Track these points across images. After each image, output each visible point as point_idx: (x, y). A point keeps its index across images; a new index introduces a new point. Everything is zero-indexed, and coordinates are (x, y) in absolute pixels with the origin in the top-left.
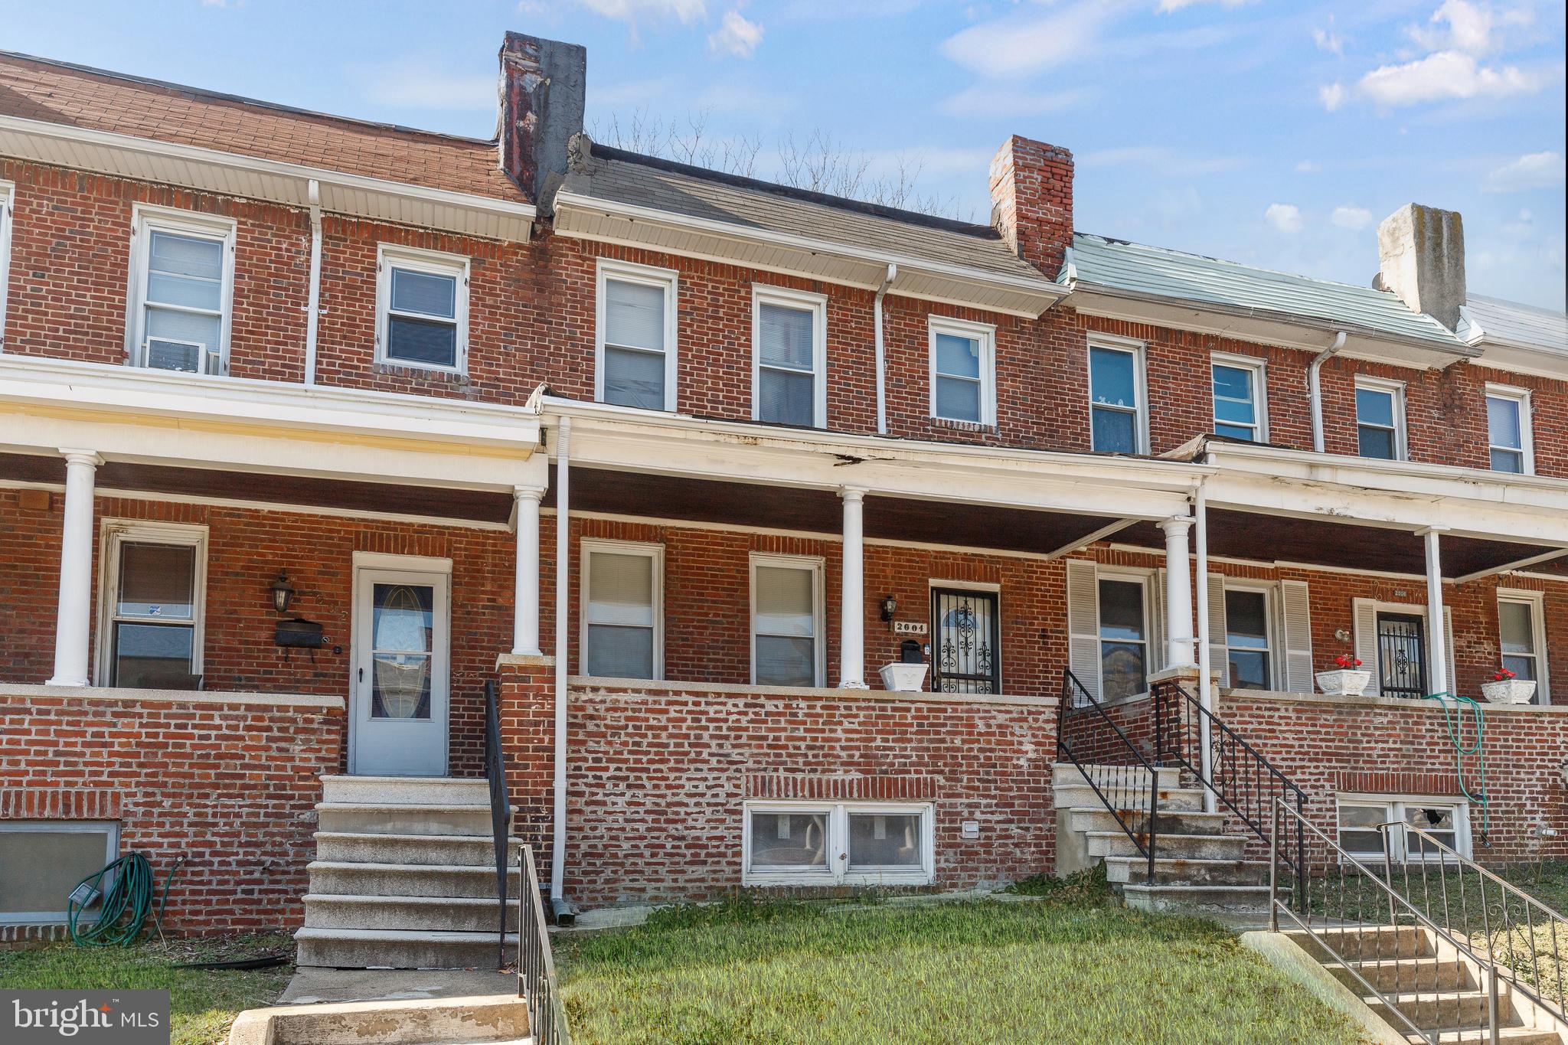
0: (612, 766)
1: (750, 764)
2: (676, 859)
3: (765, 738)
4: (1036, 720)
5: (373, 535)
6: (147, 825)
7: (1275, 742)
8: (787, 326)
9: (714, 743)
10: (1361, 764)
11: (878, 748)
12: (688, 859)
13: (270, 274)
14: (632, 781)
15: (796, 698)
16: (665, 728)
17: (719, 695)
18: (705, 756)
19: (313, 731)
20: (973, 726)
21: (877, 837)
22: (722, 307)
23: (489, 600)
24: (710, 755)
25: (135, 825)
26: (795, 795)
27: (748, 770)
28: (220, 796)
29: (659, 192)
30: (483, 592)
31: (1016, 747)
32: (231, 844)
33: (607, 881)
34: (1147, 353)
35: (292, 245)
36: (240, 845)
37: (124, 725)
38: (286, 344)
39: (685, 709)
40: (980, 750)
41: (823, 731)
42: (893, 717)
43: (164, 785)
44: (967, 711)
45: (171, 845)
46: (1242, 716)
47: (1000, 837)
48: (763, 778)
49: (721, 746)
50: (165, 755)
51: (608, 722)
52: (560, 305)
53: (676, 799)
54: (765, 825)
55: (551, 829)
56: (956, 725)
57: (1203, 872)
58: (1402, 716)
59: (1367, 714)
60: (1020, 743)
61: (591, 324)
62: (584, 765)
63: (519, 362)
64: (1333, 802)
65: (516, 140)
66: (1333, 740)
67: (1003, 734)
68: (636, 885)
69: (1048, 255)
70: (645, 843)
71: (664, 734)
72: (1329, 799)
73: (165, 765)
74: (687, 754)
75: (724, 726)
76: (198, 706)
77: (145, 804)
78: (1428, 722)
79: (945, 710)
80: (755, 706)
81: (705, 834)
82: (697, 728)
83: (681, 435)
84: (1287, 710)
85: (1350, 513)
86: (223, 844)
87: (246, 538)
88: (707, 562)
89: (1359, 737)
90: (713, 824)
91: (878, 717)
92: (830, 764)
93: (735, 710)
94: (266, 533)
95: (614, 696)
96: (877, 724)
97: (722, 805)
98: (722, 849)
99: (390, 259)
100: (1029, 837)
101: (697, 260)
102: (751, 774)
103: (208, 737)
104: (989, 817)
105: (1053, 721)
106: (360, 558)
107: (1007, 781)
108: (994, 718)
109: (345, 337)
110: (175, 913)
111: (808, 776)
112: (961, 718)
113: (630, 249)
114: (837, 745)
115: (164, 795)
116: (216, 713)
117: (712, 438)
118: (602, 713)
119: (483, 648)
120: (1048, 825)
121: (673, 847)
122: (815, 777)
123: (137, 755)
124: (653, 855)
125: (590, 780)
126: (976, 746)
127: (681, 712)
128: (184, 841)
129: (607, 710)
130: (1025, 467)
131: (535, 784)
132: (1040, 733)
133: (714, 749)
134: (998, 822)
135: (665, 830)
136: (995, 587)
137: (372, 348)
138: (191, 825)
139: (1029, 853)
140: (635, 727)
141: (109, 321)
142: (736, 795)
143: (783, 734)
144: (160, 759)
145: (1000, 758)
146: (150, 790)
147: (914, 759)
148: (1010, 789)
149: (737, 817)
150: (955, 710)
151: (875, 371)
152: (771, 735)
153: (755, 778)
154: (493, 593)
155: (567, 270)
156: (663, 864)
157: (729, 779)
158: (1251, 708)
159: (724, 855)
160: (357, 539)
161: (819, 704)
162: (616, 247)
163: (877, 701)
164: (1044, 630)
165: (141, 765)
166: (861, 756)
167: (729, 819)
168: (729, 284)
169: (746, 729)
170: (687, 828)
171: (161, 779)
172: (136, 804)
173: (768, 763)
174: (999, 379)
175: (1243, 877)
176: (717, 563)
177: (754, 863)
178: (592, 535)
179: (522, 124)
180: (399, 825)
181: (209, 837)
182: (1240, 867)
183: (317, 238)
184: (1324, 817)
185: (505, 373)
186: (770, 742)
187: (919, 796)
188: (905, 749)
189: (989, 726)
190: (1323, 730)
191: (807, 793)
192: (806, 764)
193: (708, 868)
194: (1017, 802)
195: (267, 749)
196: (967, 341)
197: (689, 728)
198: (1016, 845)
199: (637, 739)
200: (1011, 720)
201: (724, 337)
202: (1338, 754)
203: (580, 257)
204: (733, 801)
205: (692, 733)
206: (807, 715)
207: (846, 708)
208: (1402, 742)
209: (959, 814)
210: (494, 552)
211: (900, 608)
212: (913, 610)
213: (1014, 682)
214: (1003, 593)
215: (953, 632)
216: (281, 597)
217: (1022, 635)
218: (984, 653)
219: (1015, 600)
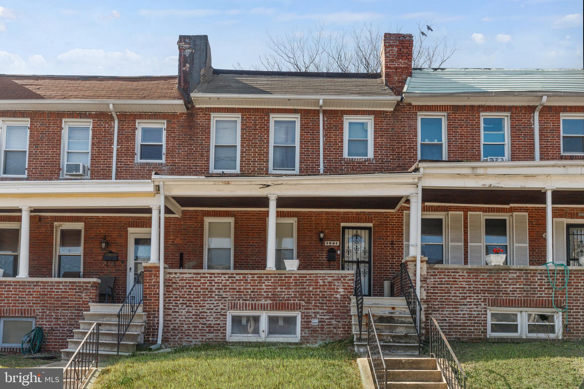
0: (181, 299)
1: (230, 298)
2: (203, 331)
3: (235, 289)
4: (345, 280)
5: (134, 222)
6: (42, 318)
7: (456, 286)
8: (287, 128)
9: (217, 291)
10: (501, 295)
11: (278, 292)
12: (207, 331)
13: (102, 136)
14: (188, 304)
15: (247, 274)
16: (200, 286)
17: (219, 274)
18: (213, 295)
19: (88, 289)
20: (318, 282)
21: (279, 324)
22: (258, 125)
23: (172, 242)
24: (215, 295)
25: (39, 318)
26: (246, 309)
27: (229, 300)
28: (62, 310)
29: (233, 85)
30: (170, 239)
31: (335, 290)
32: (65, 324)
33: (179, 338)
34: (448, 118)
35: (109, 125)
36: (68, 325)
37: (36, 289)
38: (107, 159)
39: (207, 279)
40: (320, 292)
41: (257, 286)
42: (285, 280)
43: (47, 306)
44: (315, 277)
45: (49, 325)
46: (440, 275)
47: (327, 325)
48: (234, 303)
49: (219, 292)
50: (47, 297)
51: (180, 284)
52: (197, 133)
53: (203, 311)
54: (236, 320)
55: (158, 320)
56: (311, 282)
57: (389, 338)
58: (524, 273)
59: (505, 273)
60: (338, 289)
61: (209, 138)
62: (172, 299)
63: (183, 156)
64: (486, 311)
65: (182, 75)
66: (487, 285)
67: (331, 285)
68: (189, 340)
69: (400, 82)
70: (192, 325)
71: (199, 288)
72: (483, 310)
73: (47, 300)
74: (207, 295)
75: (221, 285)
76: (56, 282)
77: (42, 312)
78: (539, 275)
79: (306, 277)
80: (232, 277)
81: (213, 323)
82: (211, 286)
84: (463, 272)
85: (500, 185)
86: (63, 324)
87: (95, 226)
88: (250, 223)
89: (501, 283)
90: (216, 319)
91: (279, 280)
92: (259, 298)
93: (225, 279)
94: (101, 224)
95: (182, 275)
96: (278, 283)
97: (219, 312)
98: (219, 328)
99: (141, 125)
100: (340, 325)
101: (248, 109)
102: (230, 302)
103: (58, 292)
104: (323, 317)
105: (353, 280)
106: (130, 230)
107: (331, 303)
108: (327, 279)
109: (125, 155)
110: (50, 345)
111: (251, 302)
112: (313, 280)
113: (223, 108)
114: (263, 291)
115: (47, 310)
116: (61, 285)
117: (213, 183)
118: (178, 281)
119: (170, 259)
120: (349, 320)
121: (202, 327)
122: (254, 302)
123: (39, 298)
124: (195, 330)
125: (174, 304)
126: (319, 290)
127: (205, 280)
128: (52, 323)
129: (180, 280)
131: (154, 305)
132: (346, 285)
133: (217, 293)
134: (326, 319)
135: (199, 321)
136: (370, 225)
137: (134, 157)
138: (54, 319)
139: (340, 331)
140: (189, 286)
141: (56, 159)
142: (224, 309)
143: (242, 287)
144: (46, 299)
145: (329, 294)
146: (43, 308)
147: (293, 295)
148: (332, 306)
149: (225, 317)
150: (310, 277)
151: (319, 142)
152: (238, 288)
153: (231, 303)
154: (173, 239)
155: (200, 120)
156: (198, 333)
157: (222, 303)
158: (445, 272)
159: (220, 330)
160: (129, 223)
161: (256, 276)
162: (218, 108)
163: (279, 274)
164: (392, 241)
165: (41, 301)
166: (272, 295)
167: (222, 317)
168: (261, 115)
169: (229, 286)
170: (207, 321)
171: (46, 305)
172: (40, 312)
173: (236, 298)
174: (375, 138)
175: (408, 340)
176: (254, 223)
177: (232, 333)
178: (208, 216)
179: (184, 68)
180: (108, 319)
181: (59, 322)
182: (406, 336)
183: (116, 122)
184: (481, 317)
185: (178, 160)
186: (237, 290)
187: (294, 309)
188: (289, 292)
189: (325, 282)
190: (482, 280)
191: (250, 308)
192: (250, 298)
193: (213, 335)
194: (335, 311)
195: (75, 295)
196: (363, 124)
197: (208, 286)
198: (334, 328)
199: (190, 290)
200: (334, 280)
201: (258, 136)
202: (489, 291)
203: (205, 114)
204: (223, 311)
205: (209, 287)
206: (251, 280)
207: (266, 277)
208: (524, 285)
209: (311, 316)
210: (174, 225)
211: (328, 236)
212: (333, 236)
213: (378, 263)
214: (374, 227)
215: (351, 244)
216: (104, 245)
217: (382, 244)
218: (365, 252)
219: (379, 229)
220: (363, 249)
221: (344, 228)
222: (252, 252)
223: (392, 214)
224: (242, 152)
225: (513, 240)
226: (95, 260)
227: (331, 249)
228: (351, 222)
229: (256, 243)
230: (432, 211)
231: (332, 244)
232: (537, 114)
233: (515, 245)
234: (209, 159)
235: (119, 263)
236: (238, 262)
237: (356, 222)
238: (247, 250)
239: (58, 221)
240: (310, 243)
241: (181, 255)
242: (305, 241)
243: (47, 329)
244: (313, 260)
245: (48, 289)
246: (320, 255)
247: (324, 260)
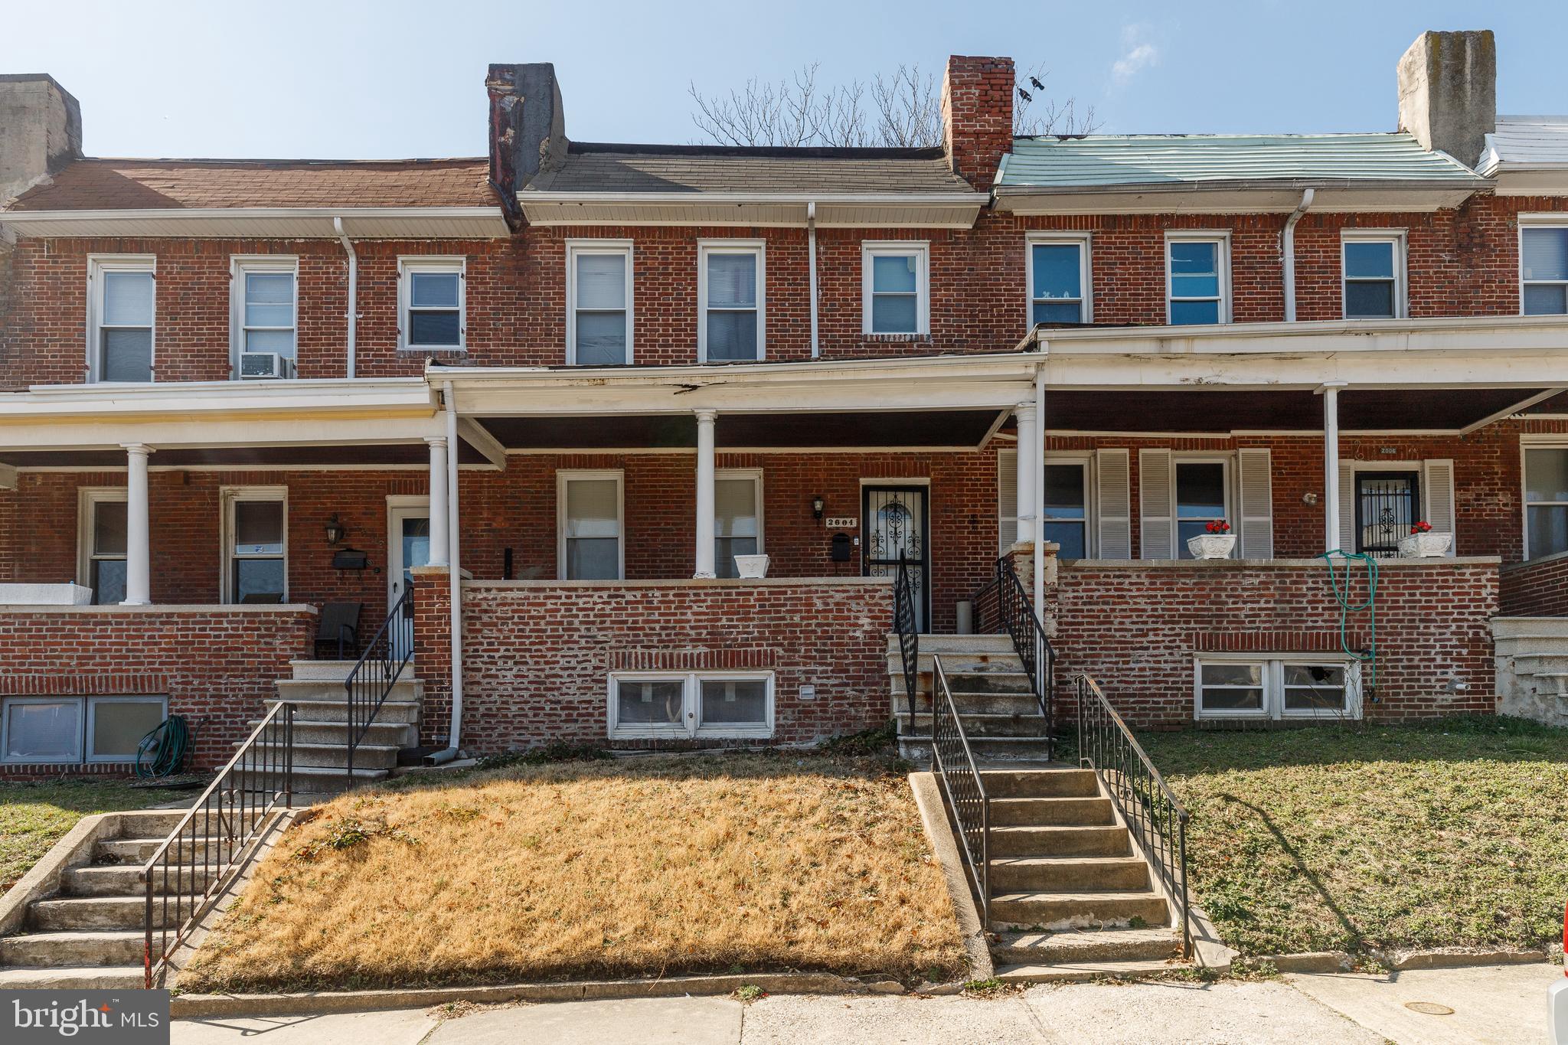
0: (503, 648)
1: (613, 643)
2: (554, 718)
3: (626, 622)
4: (872, 597)
5: (400, 482)
6: (184, 697)
7: (1124, 607)
8: (737, 270)
9: (583, 627)
10: (1225, 624)
11: (723, 626)
12: (563, 718)
13: (322, 294)
14: (517, 659)
15: (652, 588)
16: (544, 617)
17: (587, 589)
18: (576, 638)
19: (288, 630)
20: (812, 605)
21: (727, 699)
22: (672, 264)
23: (486, 525)
24: (580, 637)
25: (177, 697)
26: (651, 667)
27: (611, 648)
28: (229, 676)
29: (613, 174)
30: (482, 519)
31: (852, 621)
32: (237, 709)
33: (500, 735)
34: (1093, 243)
35: (336, 268)
36: (243, 710)
37: (168, 630)
38: (335, 345)
39: (559, 601)
40: (818, 625)
41: (675, 614)
42: (737, 600)
43: (193, 669)
44: (806, 593)
45: (200, 711)
46: (1087, 584)
47: (835, 698)
48: (624, 653)
49: (588, 630)
50: (193, 649)
51: (499, 614)
52: (536, 283)
53: (553, 672)
54: (630, 693)
55: (451, 696)
56: (796, 605)
57: (978, 724)
58: (1277, 576)
59: (1234, 576)
60: (857, 618)
61: (562, 295)
62: (481, 648)
63: (506, 334)
64: (1191, 662)
65: (499, 154)
66: (1193, 603)
67: (840, 611)
68: (522, 738)
69: (985, 165)
70: (529, 705)
71: (543, 622)
72: (1184, 659)
73: (193, 656)
74: (561, 636)
75: (592, 614)
76: (213, 615)
77: (182, 683)
78: (1310, 580)
79: (785, 593)
80: (617, 596)
81: (576, 699)
82: (569, 616)
83: (542, 384)
84: (1138, 576)
85: (1221, 380)
86: (233, 710)
87: (312, 493)
88: (660, 481)
89: (1224, 598)
90: (582, 691)
91: (723, 601)
92: (680, 641)
93: (600, 600)
94: (325, 487)
95: (503, 594)
96: (723, 607)
97: (590, 676)
98: (590, 710)
99: (409, 268)
100: (864, 698)
101: (648, 228)
102: (614, 651)
103: (219, 636)
104: (825, 681)
105: (890, 597)
106: (393, 500)
107: (843, 651)
108: (832, 597)
109: (375, 334)
110: (204, 756)
111: (661, 651)
112: (801, 599)
113: (592, 227)
114: (687, 625)
115: (194, 677)
116: (224, 620)
117: (566, 383)
118: (494, 608)
119: (482, 562)
120: (883, 687)
121: (551, 709)
122: (667, 652)
123: (175, 650)
124: (535, 715)
125: (486, 659)
126: (814, 621)
127: (556, 604)
128: (208, 707)
129: (498, 605)
130: (850, 376)
131: (440, 663)
132: (877, 608)
133: (583, 633)
134: (833, 686)
135: (544, 696)
136: (925, 481)
137: (396, 339)
138: (211, 696)
139: (864, 712)
140: (519, 618)
141: (218, 345)
142: (601, 668)
143: (640, 618)
144: (190, 652)
145: (837, 631)
146: (185, 673)
147: (756, 634)
148: (846, 657)
149: (603, 685)
150: (795, 592)
151: (809, 300)
152: (630, 619)
153: (617, 654)
154: (488, 519)
155: (541, 254)
156: (543, 722)
157: (595, 655)
158: (1098, 577)
159: (591, 715)
160: (389, 486)
161: (672, 592)
162: (581, 227)
163: (722, 588)
164: (973, 516)
165: (179, 657)
166: (708, 634)
167: (596, 687)
168: (677, 243)
169: (610, 615)
170: (561, 694)
171: (191, 666)
172: (177, 683)
173: (627, 642)
174: (933, 290)
175: (1021, 730)
176: (668, 481)
177: (621, 721)
178: (565, 467)
179: (503, 139)
180: (333, 694)
181: (223, 705)
182: (1017, 719)
183: (353, 260)
184: (1180, 675)
185: (494, 345)
186: (629, 625)
187: (759, 665)
188: (748, 626)
189: (827, 604)
190: (1181, 594)
191: (660, 665)
192: (659, 641)
193: (579, 725)
194: (851, 668)
195: (258, 643)
196: (904, 259)
197: (562, 617)
198: (851, 705)
199: (521, 627)
200: (848, 598)
201: (673, 289)
202: (1198, 616)
203: (552, 241)
204: (599, 672)
205: (565, 620)
206: (660, 602)
207: (695, 595)
208: (1276, 602)
209: (797, 679)
210: (488, 487)
211: (832, 506)
212: (844, 506)
213: (943, 564)
214: (932, 485)
215: (882, 524)
216: (332, 534)
217: (951, 522)
218: (914, 541)
219: (945, 490)
220: (909, 534)
221: (868, 489)
222: (664, 545)
223: (972, 457)
224: (638, 325)
225: (1238, 509)
226: (316, 568)
227: (840, 534)
228: (883, 476)
229: (673, 524)
230: (1060, 448)
231: (841, 525)
232: (1289, 232)
233: (1243, 519)
234: (564, 340)
235: (369, 573)
236: (634, 567)
237: (893, 476)
238: (655, 540)
239: (227, 484)
240: (792, 523)
241: (508, 554)
242: (781, 518)
243: (196, 720)
244: (799, 560)
245: (194, 629)
246: (816, 550)
247: (824, 560)
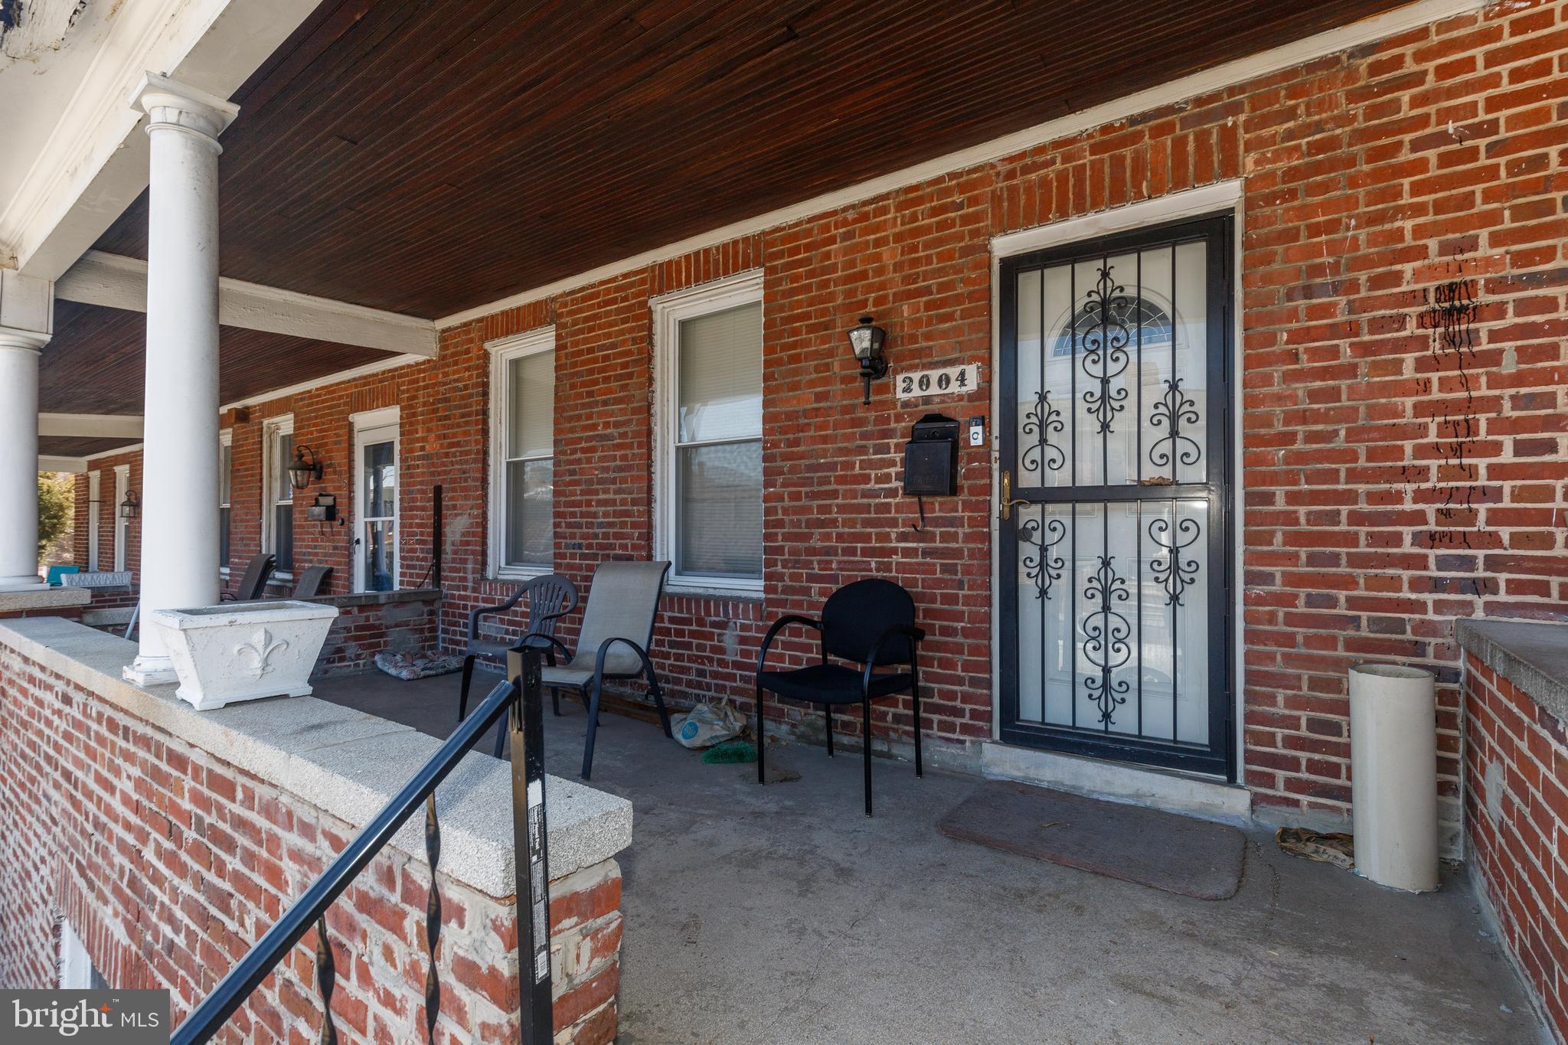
23: (421, 449)
30: (418, 440)
87: (307, 420)
106: (358, 420)
119: (418, 508)
136: (1225, 193)
154: (423, 439)
160: (352, 402)
164: (1449, 291)
210: (424, 387)
211: (913, 338)
212: (945, 334)
213: (1293, 498)
214: (1249, 204)
215: (1059, 371)
217: (1334, 331)
218: (1175, 417)
219: (1304, 212)
220: (1157, 395)
221: (1013, 267)
222: (603, 470)
227: (929, 418)
228: (1063, 215)
229: (615, 425)
231: (934, 390)
235: (337, 526)
237: (1097, 205)
238: (590, 461)
239: (268, 417)
240: (819, 397)
241: (438, 494)
242: (795, 387)
244: (834, 494)
246: (871, 465)
247: (892, 493)
